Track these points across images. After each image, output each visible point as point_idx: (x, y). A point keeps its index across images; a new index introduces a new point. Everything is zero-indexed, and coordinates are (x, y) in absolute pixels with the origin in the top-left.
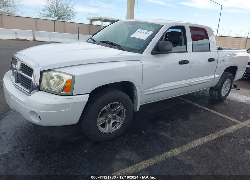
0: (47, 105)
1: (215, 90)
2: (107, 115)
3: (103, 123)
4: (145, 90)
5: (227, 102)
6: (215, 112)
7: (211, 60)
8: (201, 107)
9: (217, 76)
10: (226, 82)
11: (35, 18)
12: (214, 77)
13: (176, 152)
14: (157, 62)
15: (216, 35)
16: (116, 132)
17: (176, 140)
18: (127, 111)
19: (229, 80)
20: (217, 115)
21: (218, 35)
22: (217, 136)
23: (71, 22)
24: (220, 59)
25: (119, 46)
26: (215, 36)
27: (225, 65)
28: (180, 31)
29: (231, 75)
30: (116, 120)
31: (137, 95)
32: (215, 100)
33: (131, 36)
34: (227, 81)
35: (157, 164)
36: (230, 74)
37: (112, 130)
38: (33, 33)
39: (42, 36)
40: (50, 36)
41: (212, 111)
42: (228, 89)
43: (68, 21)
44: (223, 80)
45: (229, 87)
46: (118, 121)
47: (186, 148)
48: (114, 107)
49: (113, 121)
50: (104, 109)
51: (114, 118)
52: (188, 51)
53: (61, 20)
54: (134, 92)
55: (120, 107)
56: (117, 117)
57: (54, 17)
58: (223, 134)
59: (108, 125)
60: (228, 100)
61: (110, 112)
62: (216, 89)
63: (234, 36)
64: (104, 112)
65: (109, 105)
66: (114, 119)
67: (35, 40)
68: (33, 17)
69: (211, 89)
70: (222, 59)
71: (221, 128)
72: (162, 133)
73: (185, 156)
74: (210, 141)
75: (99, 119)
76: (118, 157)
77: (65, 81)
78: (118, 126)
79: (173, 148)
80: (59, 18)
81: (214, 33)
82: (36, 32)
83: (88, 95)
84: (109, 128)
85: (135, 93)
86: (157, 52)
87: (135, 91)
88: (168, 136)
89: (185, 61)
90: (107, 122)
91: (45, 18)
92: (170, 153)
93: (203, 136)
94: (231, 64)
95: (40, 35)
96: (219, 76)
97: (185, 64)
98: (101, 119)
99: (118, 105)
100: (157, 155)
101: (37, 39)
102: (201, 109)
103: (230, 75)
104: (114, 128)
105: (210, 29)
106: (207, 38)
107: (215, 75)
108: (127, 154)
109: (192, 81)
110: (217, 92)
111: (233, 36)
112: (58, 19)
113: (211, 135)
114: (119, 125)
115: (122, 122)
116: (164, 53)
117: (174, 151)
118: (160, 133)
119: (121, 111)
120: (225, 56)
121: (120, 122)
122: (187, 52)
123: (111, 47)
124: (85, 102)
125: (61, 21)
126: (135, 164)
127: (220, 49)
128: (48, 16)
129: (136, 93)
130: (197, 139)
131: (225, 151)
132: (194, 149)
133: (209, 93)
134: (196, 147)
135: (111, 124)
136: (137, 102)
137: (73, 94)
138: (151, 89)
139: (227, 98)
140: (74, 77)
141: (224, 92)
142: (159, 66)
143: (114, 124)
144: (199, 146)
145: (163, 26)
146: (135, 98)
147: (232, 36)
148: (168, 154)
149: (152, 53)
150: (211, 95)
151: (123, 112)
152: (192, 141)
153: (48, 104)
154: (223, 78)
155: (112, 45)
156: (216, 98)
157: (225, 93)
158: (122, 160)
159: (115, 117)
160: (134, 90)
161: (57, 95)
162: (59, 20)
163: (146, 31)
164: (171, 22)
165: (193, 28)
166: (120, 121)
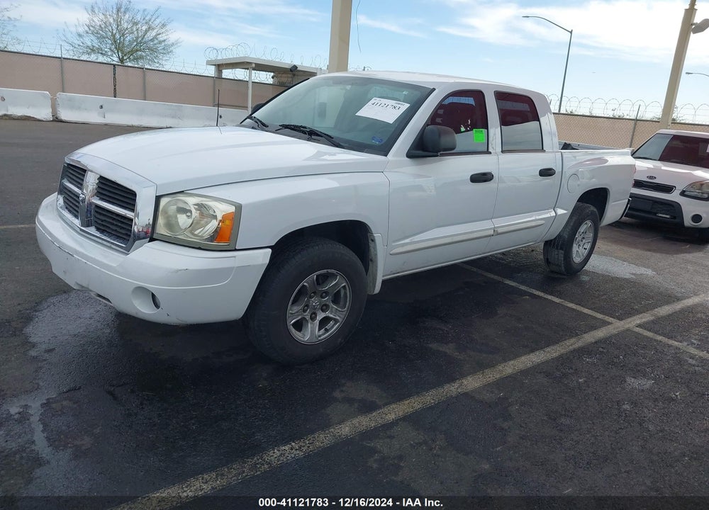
0: (178, 271)
1: (557, 247)
2: (308, 301)
3: (300, 318)
4: (394, 242)
5: (585, 278)
6: (557, 300)
7: (546, 173)
8: (523, 288)
9: (560, 211)
10: (582, 229)
11: (57, 56)
12: (553, 214)
13: (472, 383)
14: (419, 176)
15: (557, 111)
16: (328, 340)
17: (467, 358)
18: (354, 292)
19: (589, 223)
20: (562, 305)
21: (562, 112)
22: (563, 351)
23: (160, 69)
24: (568, 172)
25: (330, 137)
26: (554, 113)
27: (578, 185)
28: (470, 101)
29: (595, 210)
30: (328, 314)
31: (376, 255)
32: (556, 273)
33: (358, 114)
34: (585, 226)
35: (431, 408)
36: (592, 208)
37: (320, 336)
38: (51, 99)
39: (79, 108)
40: (101, 107)
41: (550, 297)
42: (588, 246)
43: (150, 65)
44: (575, 222)
45: (591, 240)
46: (331, 316)
47: (492, 375)
48: (323, 283)
49: (320, 316)
50: (304, 285)
51: (324, 307)
52: (490, 150)
53: (130, 64)
54: (369, 247)
55: (338, 282)
56: (331, 305)
57: (109, 53)
58: (576, 346)
59: (309, 325)
60: (587, 273)
61: (314, 293)
62: (559, 244)
63: (603, 115)
64: (303, 291)
65: (314, 276)
66: (323, 311)
67: (57, 120)
68: (52, 55)
69: (548, 244)
70: (573, 171)
71: (574, 333)
72: (434, 346)
73: (492, 392)
74: (547, 362)
75: (291, 310)
76: (337, 394)
77: (219, 218)
78: (333, 328)
79: (463, 376)
80: (125, 58)
81: (551, 106)
82: (62, 96)
83: (270, 250)
84: (313, 332)
85: (372, 250)
86: (420, 152)
87: (371, 244)
88: (448, 351)
89: (484, 174)
90: (308, 318)
91: (84, 57)
92: (456, 385)
93: (532, 351)
94: (595, 183)
95: (73, 106)
96: (565, 212)
97: (485, 181)
98: (296, 309)
99: (334, 276)
100: (427, 390)
101: (65, 115)
102: (526, 293)
103: (592, 212)
104: (323, 330)
105: (542, 97)
106: (536, 118)
107: (556, 209)
108: (359, 389)
109: (503, 223)
110: (563, 252)
111: (600, 115)
112: (122, 60)
113: (548, 349)
114: (335, 324)
115: (343, 316)
116: (437, 156)
117: (465, 382)
118: (430, 346)
119: (339, 291)
120: (581, 164)
121: (338, 318)
122: (490, 153)
123: (308, 140)
124: (262, 265)
125: (131, 67)
126: (380, 408)
127: (566, 146)
128: (93, 50)
129: (375, 248)
130: (516, 356)
131: (580, 380)
132: (512, 378)
133: (542, 257)
134: (516, 374)
135: (317, 322)
136: (376, 270)
137: (237, 248)
138: (407, 241)
139: (586, 268)
140: (239, 208)
141: (578, 252)
142: (420, 188)
143: (325, 321)
144: (522, 372)
145: (434, 89)
146: (371, 260)
147: (597, 115)
148: (453, 389)
149: (410, 155)
150: (548, 259)
151: (345, 293)
152: (505, 361)
153: (180, 270)
154: (574, 219)
155: (311, 135)
156: (560, 266)
157: (581, 254)
158: (350, 401)
159: (325, 305)
160: (370, 241)
161: (199, 248)
162: (126, 64)
163: (393, 102)
164: (452, 81)
165: (502, 96)
166: (338, 315)
